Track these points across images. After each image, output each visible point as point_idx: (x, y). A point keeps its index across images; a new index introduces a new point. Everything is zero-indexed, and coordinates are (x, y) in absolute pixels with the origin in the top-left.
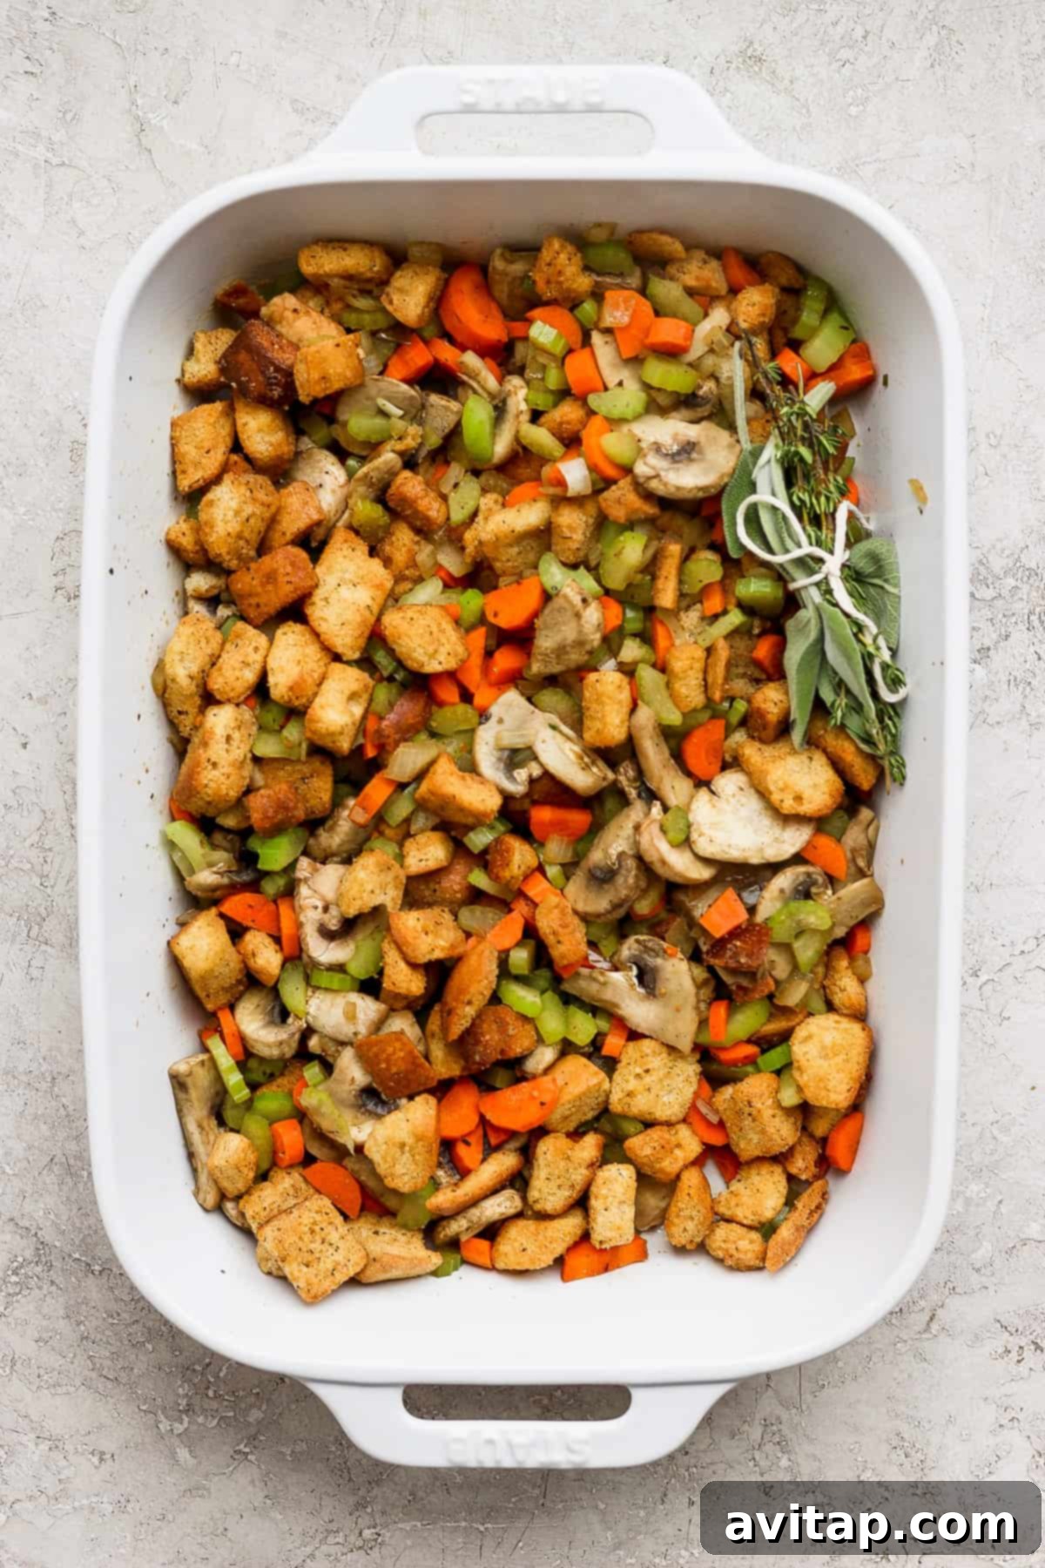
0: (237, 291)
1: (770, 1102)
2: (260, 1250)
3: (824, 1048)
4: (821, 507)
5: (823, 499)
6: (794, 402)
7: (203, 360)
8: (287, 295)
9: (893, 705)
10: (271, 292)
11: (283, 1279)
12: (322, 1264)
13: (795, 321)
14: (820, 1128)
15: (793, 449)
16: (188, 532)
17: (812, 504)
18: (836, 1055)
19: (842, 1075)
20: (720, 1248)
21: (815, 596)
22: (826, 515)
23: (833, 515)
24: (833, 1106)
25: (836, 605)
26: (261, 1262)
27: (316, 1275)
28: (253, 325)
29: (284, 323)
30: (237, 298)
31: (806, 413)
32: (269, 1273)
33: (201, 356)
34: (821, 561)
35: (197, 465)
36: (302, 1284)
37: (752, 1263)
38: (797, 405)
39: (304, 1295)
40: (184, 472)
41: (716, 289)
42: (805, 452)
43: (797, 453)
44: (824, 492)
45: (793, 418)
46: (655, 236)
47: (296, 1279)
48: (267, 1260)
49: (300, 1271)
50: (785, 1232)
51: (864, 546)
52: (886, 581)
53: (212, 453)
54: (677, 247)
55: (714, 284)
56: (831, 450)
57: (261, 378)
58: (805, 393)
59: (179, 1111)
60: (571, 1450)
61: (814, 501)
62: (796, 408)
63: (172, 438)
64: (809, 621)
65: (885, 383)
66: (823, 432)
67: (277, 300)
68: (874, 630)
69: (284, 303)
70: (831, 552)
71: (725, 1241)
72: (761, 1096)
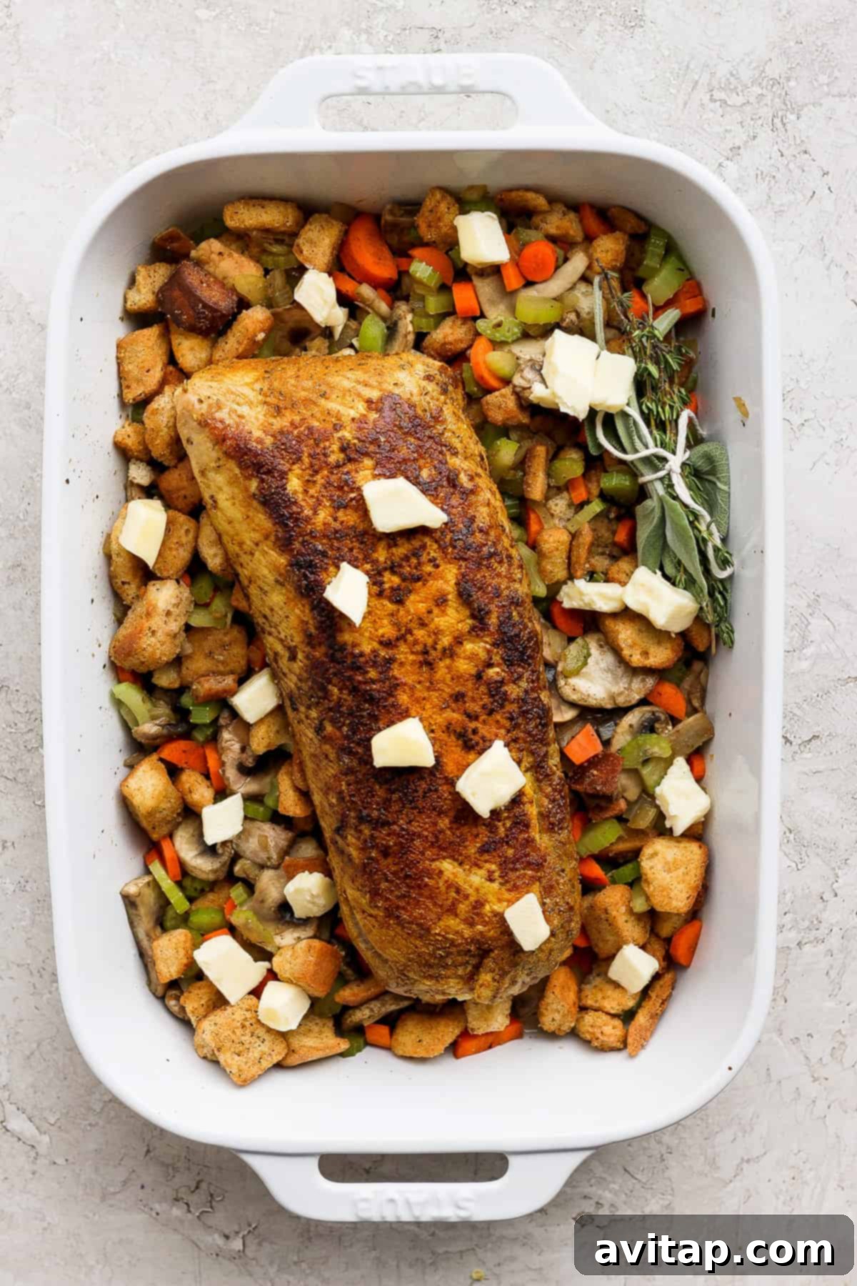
0: (171, 238)
1: (623, 909)
2: (197, 1039)
3: (667, 863)
4: (666, 414)
5: (667, 408)
6: (644, 327)
7: (144, 291)
8: (212, 240)
9: (722, 581)
10: (199, 238)
11: (216, 1062)
12: (251, 1054)
13: (640, 263)
14: (666, 930)
15: (643, 365)
16: (132, 435)
17: (658, 412)
18: (676, 869)
19: (681, 886)
20: (588, 1032)
21: (660, 489)
22: (670, 422)
23: (676, 421)
24: (675, 911)
25: (676, 498)
26: (197, 1048)
27: (246, 1063)
28: (185, 265)
29: (211, 264)
30: (172, 242)
31: (654, 336)
32: (205, 1058)
33: (141, 287)
34: (664, 460)
35: (139, 381)
36: (235, 1071)
37: (614, 1045)
38: (647, 329)
39: (235, 1079)
40: (128, 387)
41: (574, 237)
42: (653, 369)
43: (646, 369)
44: (668, 402)
45: (644, 340)
46: (521, 193)
47: (229, 1066)
48: (203, 1047)
49: (233, 1059)
50: (641, 1018)
51: (701, 449)
52: (718, 478)
53: (151, 372)
54: (541, 202)
55: (572, 232)
56: (675, 367)
57: (191, 312)
58: (654, 319)
59: (132, 924)
60: (459, 1207)
61: (660, 409)
62: (645, 332)
63: (118, 358)
64: (653, 510)
65: (713, 315)
66: (670, 352)
67: (204, 245)
68: (708, 518)
69: (211, 247)
70: (674, 453)
71: (592, 1026)
72: (617, 904)
